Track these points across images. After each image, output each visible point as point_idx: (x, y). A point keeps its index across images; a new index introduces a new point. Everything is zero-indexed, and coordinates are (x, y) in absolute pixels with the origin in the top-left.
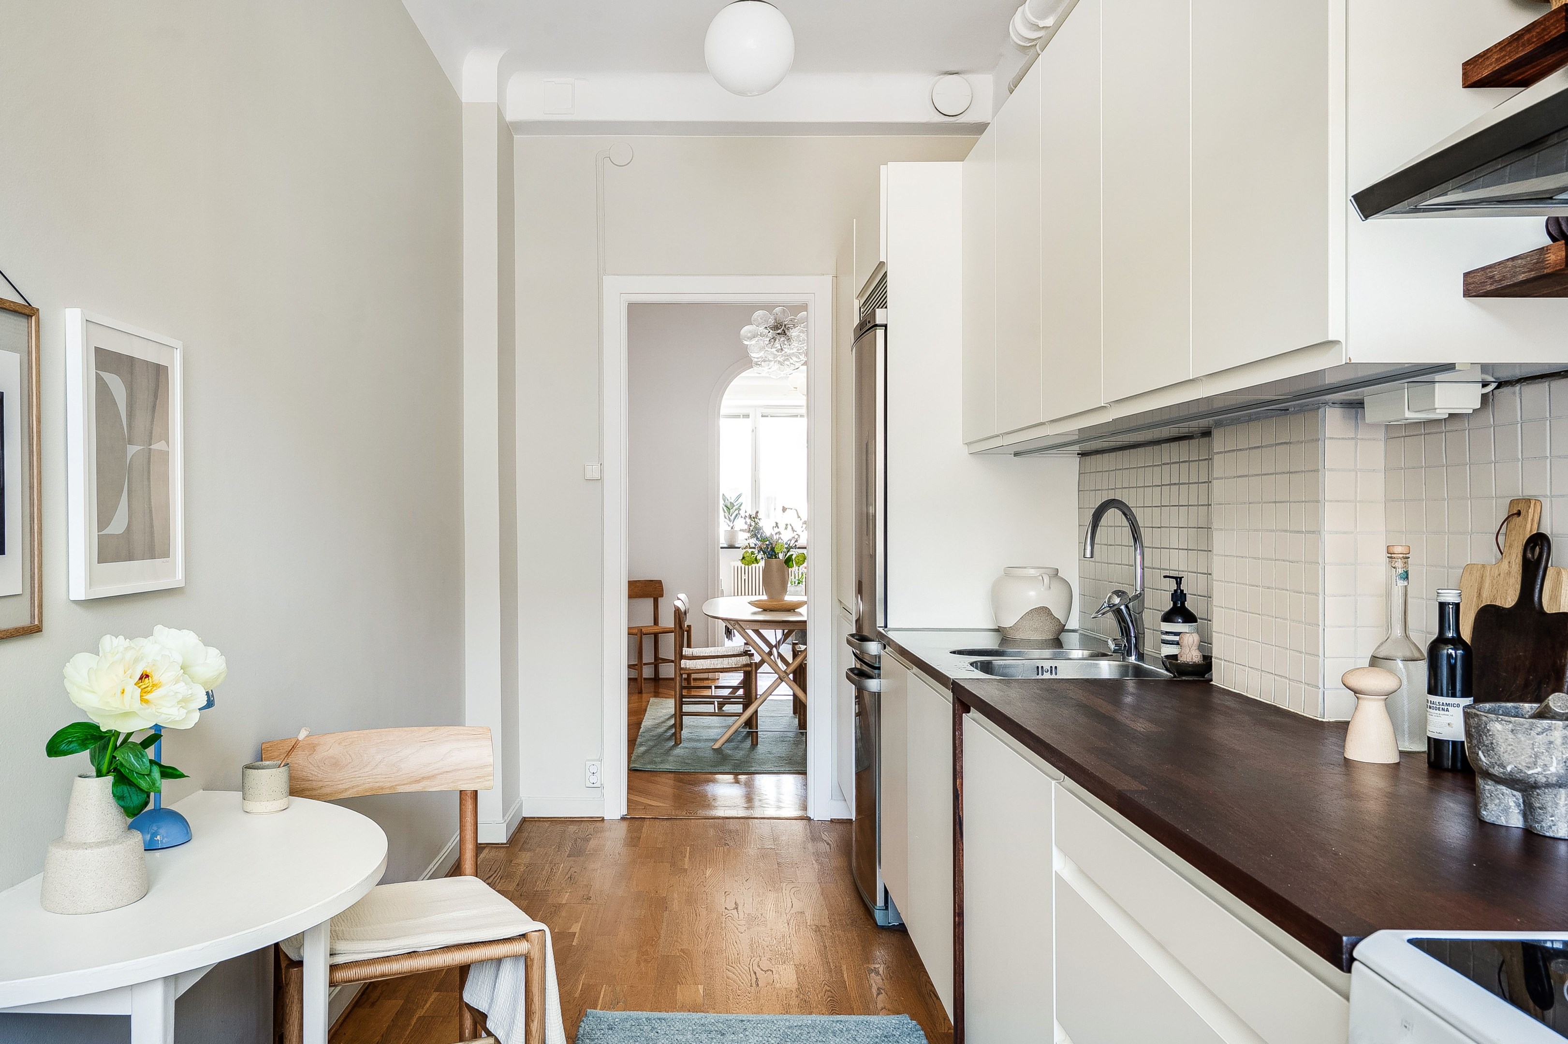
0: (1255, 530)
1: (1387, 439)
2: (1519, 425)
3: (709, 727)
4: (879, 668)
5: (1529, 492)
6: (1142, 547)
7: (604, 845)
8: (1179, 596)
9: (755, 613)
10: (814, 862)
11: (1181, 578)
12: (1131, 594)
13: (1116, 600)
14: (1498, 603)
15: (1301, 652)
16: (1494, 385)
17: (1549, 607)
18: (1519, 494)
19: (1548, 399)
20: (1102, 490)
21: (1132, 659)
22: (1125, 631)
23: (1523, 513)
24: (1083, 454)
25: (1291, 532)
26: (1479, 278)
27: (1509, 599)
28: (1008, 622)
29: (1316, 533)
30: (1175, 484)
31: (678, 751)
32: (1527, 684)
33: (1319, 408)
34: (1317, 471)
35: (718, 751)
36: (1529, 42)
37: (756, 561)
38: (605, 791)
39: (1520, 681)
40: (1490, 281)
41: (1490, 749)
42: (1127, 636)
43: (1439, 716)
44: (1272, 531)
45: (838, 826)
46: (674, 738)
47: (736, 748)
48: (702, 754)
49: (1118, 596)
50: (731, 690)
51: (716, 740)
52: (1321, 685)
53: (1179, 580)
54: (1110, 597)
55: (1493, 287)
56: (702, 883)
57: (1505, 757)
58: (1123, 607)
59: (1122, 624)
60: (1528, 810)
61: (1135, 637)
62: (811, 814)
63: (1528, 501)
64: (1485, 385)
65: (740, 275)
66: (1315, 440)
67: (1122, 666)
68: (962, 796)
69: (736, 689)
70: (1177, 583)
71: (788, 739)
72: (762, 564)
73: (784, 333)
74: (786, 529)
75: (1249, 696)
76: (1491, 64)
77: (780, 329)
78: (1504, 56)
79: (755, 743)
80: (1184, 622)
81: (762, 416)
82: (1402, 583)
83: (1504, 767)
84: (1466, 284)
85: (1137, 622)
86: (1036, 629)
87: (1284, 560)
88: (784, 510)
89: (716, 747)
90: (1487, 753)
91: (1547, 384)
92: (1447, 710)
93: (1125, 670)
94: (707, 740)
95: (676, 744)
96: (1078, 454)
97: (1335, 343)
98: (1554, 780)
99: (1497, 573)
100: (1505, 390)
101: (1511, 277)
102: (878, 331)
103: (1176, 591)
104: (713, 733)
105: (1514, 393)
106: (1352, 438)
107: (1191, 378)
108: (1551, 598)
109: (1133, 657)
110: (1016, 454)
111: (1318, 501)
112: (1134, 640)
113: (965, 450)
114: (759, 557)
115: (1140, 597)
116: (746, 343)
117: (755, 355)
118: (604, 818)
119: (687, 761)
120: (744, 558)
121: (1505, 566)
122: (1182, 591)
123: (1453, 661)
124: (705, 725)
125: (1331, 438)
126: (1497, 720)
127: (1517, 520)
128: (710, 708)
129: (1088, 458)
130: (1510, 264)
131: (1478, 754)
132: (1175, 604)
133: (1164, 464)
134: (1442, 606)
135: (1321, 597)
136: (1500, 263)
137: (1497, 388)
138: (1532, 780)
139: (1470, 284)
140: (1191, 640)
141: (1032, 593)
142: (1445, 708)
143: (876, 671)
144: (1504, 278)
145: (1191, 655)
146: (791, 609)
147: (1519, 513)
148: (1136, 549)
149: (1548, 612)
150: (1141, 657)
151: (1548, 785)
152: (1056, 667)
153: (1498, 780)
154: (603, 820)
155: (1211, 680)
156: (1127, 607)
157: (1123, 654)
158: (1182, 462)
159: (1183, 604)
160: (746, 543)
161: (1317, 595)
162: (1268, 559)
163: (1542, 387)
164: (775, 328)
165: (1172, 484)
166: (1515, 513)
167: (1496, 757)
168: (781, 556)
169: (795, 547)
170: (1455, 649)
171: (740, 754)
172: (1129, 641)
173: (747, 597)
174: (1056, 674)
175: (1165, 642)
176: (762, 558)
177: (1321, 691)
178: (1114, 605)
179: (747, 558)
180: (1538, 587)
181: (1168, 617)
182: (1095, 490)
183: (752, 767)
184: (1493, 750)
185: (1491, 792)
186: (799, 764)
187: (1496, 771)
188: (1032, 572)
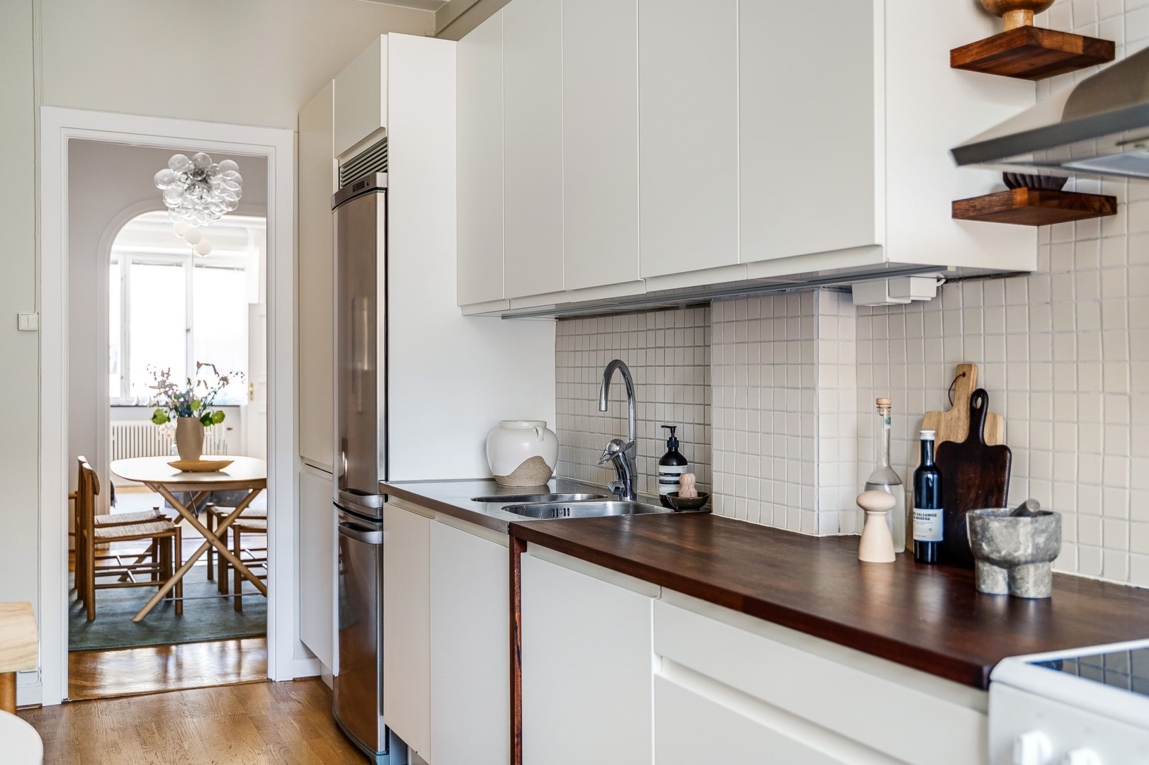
0: (754, 387)
1: (858, 316)
2: (961, 311)
3: (121, 600)
4: (381, 521)
5: (969, 359)
6: (634, 400)
7: (55, 733)
8: (673, 443)
9: (175, 475)
10: (292, 721)
11: (675, 427)
12: (627, 441)
13: (616, 448)
14: (952, 440)
15: (798, 484)
16: (944, 281)
17: (989, 441)
18: (962, 361)
19: (982, 294)
20: (582, 351)
21: (628, 499)
22: (622, 476)
23: (967, 374)
24: (560, 319)
25: (788, 388)
26: (964, 205)
27: (960, 436)
28: (505, 470)
29: (812, 388)
30: (660, 347)
31: (94, 627)
32: (977, 497)
33: (813, 291)
34: (812, 340)
35: (141, 624)
36: (1001, 46)
37: (169, 419)
38: (43, 676)
39: (972, 495)
40: (972, 209)
41: (990, 541)
42: (623, 479)
43: (923, 523)
44: (771, 387)
45: (302, 685)
46: (86, 612)
47: (160, 619)
48: (123, 628)
49: (617, 445)
50: (137, 558)
51: (136, 613)
52: (816, 509)
53: (673, 429)
54: (610, 446)
55: (974, 214)
56: (183, 757)
57: (1001, 546)
58: (620, 454)
59: (620, 470)
60: (1012, 581)
61: (630, 480)
62: (271, 675)
63: (970, 366)
64: (939, 280)
65: (197, 120)
66: (810, 316)
67: (623, 505)
68: (520, 627)
69: (142, 557)
70: (671, 432)
71: (214, 605)
72: (174, 423)
73: (205, 181)
74: (198, 385)
75: (749, 522)
76: (972, 55)
77: (201, 176)
78: (982, 52)
79: (179, 612)
80: (678, 465)
81: (133, 263)
82: (887, 427)
83: (999, 552)
84: (954, 209)
85: (631, 466)
86: (531, 477)
87: (781, 411)
88: (199, 365)
89: (138, 618)
90: (988, 544)
91: (981, 282)
92: (929, 519)
93: (626, 508)
94: (123, 614)
95: (90, 621)
96: (556, 318)
97: (879, 246)
98: (1029, 558)
99: (950, 418)
100: (952, 285)
101: (989, 208)
102: (378, 194)
103: (671, 439)
104: (128, 605)
105: (958, 287)
106: (835, 316)
107: (739, 263)
108: (990, 435)
109: (629, 497)
110: (504, 317)
111: (813, 364)
112: (629, 482)
113: (459, 312)
114: (171, 416)
115: (632, 445)
116: (161, 187)
117: (170, 201)
118: (41, 704)
119: (110, 637)
120: (155, 417)
121: (955, 412)
122: (675, 439)
123: (931, 484)
124: (113, 598)
125: (823, 315)
126: (995, 520)
127: (962, 380)
128: (114, 580)
129: (566, 323)
130: (987, 199)
131: (981, 545)
132: (670, 449)
133: (649, 330)
134: (924, 443)
135: (816, 440)
136: (980, 197)
137: (946, 283)
138: (1016, 560)
139: (957, 209)
140: (690, 479)
141: (526, 445)
142: (928, 517)
143: (378, 524)
144: (983, 208)
145: (689, 491)
146: (215, 468)
147: (964, 375)
148: (629, 404)
149: (989, 445)
150: (634, 496)
151: (1026, 563)
152: (568, 509)
153: (993, 562)
154: (41, 707)
155: (711, 512)
156: (623, 453)
157: (620, 495)
158: (667, 329)
159: (676, 449)
160: (154, 400)
161: (812, 438)
162: (767, 410)
163: (979, 284)
164: (195, 174)
165: (657, 347)
166: (962, 373)
167: (995, 546)
168: (196, 414)
169: (211, 405)
170: (933, 474)
171: (167, 625)
172: (625, 483)
173: (165, 457)
174: (569, 515)
175: (662, 482)
176: (174, 417)
177: (816, 513)
178: (614, 453)
179: (159, 417)
180: (981, 427)
181: (665, 461)
182: (575, 351)
183: (186, 636)
184: (992, 540)
185: (988, 571)
186: (234, 628)
187: (994, 556)
188: (525, 425)
